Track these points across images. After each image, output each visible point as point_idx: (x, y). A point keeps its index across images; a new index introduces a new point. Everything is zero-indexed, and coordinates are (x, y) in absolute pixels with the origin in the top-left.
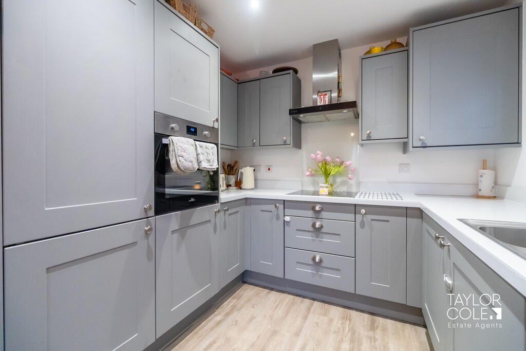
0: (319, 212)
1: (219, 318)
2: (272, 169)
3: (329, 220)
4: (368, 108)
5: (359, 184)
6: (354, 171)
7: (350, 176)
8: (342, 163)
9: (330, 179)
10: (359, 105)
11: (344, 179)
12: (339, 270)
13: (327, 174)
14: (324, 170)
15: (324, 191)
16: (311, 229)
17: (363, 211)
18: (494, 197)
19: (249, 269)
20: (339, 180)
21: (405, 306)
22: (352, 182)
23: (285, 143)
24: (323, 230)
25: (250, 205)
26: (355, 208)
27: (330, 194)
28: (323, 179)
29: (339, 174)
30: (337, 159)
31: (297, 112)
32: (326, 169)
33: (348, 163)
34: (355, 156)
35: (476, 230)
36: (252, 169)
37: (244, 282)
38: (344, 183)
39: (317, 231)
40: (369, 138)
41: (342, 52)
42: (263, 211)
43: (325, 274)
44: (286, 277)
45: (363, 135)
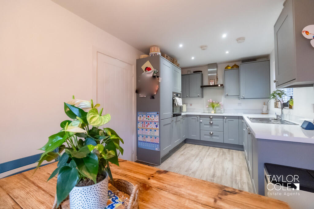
0: (212, 118)
1: (183, 149)
2: (192, 105)
3: (215, 121)
4: (227, 86)
5: (224, 110)
6: (222, 105)
7: (221, 107)
8: (218, 103)
9: (214, 108)
10: (224, 85)
11: (219, 108)
12: (218, 136)
13: (213, 107)
14: (212, 105)
15: (213, 112)
16: (209, 124)
17: (226, 118)
18: (267, 114)
19: (187, 138)
20: (217, 109)
21: (239, 145)
22: (222, 109)
23: (199, 96)
24: (213, 124)
25: (188, 117)
26: (223, 117)
27: (215, 113)
28: (212, 108)
29: (217, 107)
30: (217, 102)
31: (203, 87)
32: (213, 105)
33: (220, 103)
34: (223, 100)
35: (249, 119)
36: (185, 105)
37: (185, 143)
38: (219, 110)
39: (211, 124)
40: (227, 95)
41: (218, 65)
42: (192, 119)
43: (214, 138)
44: (201, 140)
45: (225, 94)
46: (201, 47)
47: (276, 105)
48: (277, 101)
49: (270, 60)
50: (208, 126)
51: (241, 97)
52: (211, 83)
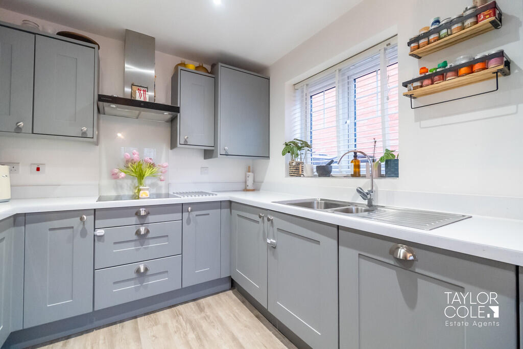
0: (145, 216)
3: (156, 224)
5: (168, 185)
17: (189, 209)
18: (254, 190)
21: (221, 279)
24: (150, 235)
30: (150, 160)
39: (142, 238)
40: (186, 143)
43: (152, 282)
44: (96, 309)
45: (181, 139)
47: (296, 171)
48: (298, 164)
49: (269, 79)
50: (131, 248)
51: (220, 150)
52: (138, 94)
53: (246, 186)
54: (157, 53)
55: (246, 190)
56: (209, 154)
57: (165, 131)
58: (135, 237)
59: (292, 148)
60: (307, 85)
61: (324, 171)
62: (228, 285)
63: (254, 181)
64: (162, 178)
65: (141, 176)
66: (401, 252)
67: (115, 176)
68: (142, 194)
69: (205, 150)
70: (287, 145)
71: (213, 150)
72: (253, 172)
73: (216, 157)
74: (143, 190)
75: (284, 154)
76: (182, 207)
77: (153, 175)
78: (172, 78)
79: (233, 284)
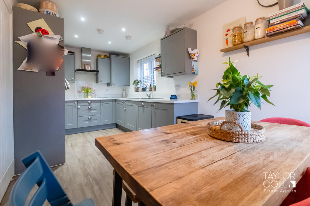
0: (90, 103)
3: (93, 105)
12: (96, 120)
17: (103, 101)
21: (113, 124)
23: (73, 80)
24: (92, 109)
30: (90, 87)
40: (101, 82)
42: (68, 105)
43: (92, 122)
44: (79, 127)
45: (99, 80)
46: (98, 30)
47: (137, 90)
48: (138, 87)
49: (129, 58)
50: (87, 112)
51: (112, 84)
52: (87, 68)
53: (123, 96)
54: (92, 51)
55: (123, 97)
56: (109, 85)
57: (94, 77)
58: (88, 109)
59: (137, 82)
60: (141, 62)
61: (144, 90)
62: (116, 126)
63: (126, 94)
64: (94, 93)
65: (87, 92)
66: (143, 104)
67: (79, 92)
68: (89, 97)
69: (108, 84)
70: (135, 81)
71: (110, 84)
72: (125, 91)
73: (111, 86)
74: (89, 96)
75: (133, 85)
76: (101, 101)
77: (91, 92)
78: (96, 60)
79: (117, 126)
